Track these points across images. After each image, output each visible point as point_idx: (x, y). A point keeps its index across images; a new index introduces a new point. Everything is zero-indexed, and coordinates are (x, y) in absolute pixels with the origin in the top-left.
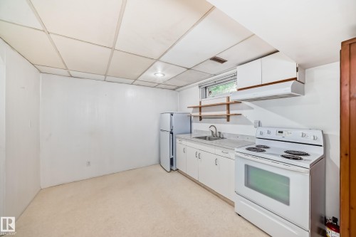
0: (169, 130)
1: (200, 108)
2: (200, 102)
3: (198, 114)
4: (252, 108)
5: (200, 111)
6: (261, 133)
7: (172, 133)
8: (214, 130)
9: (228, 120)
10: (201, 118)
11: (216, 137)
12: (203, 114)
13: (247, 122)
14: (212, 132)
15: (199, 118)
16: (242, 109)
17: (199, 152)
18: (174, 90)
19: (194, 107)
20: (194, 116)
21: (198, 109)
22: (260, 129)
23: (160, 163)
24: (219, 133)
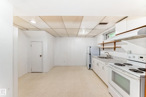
0: (89, 53)
1: (103, 44)
2: (103, 42)
3: (102, 47)
4: (127, 44)
5: (103, 46)
6: (130, 57)
7: (90, 55)
8: (108, 54)
9: (115, 50)
10: (103, 49)
11: (109, 57)
12: (104, 47)
13: (124, 51)
14: (107, 55)
15: (102, 49)
16: (122, 44)
17: (98, 63)
18: (94, 37)
19: (101, 44)
20: (101, 48)
21: (102, 45)
22: (130, 55)
23: (87, 66)
24: (110, 56)
